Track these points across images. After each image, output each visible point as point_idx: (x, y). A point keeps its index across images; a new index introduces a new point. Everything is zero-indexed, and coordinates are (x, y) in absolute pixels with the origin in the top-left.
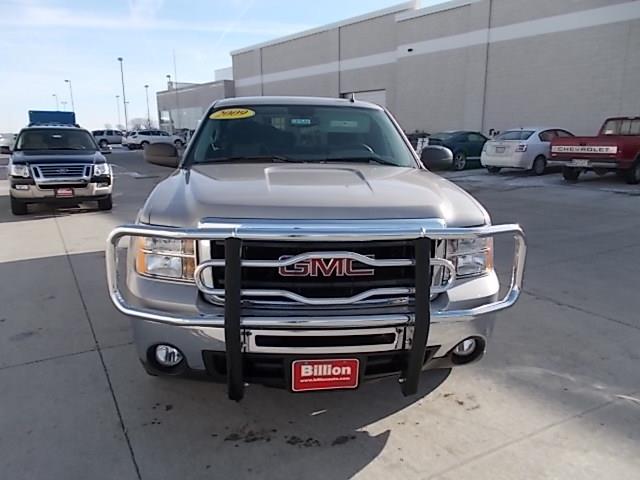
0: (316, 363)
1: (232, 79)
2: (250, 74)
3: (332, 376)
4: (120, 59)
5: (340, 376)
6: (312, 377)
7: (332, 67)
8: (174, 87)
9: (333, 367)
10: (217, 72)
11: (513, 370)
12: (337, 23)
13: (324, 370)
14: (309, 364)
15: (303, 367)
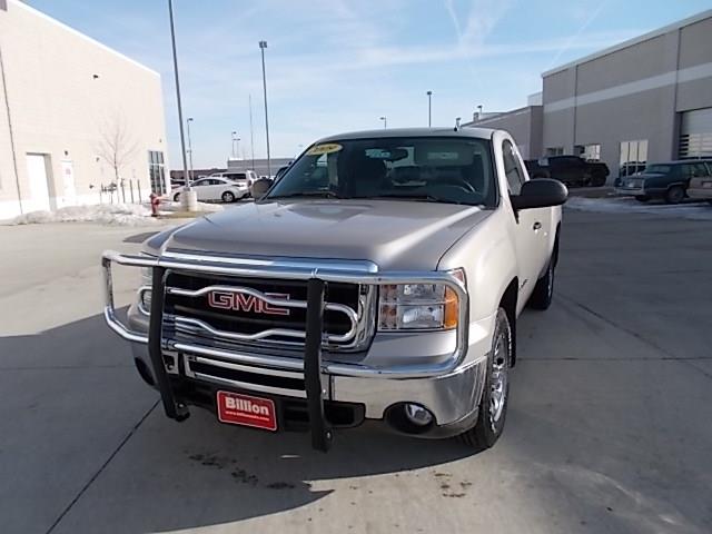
0: (238, 397)
1: (541, 104)
2: (564, 96)
3: (253, 413)
4: (429, 93)
5: (259, 415)
6: (235, 410)
7: (667, 79)
8: (480, 117)
9: (252, 404)
10: (531, 97)
11: (563, 470)
12: (676, 24)
13: (245, 405)
14: (232, 396)
15: (227, 399)
